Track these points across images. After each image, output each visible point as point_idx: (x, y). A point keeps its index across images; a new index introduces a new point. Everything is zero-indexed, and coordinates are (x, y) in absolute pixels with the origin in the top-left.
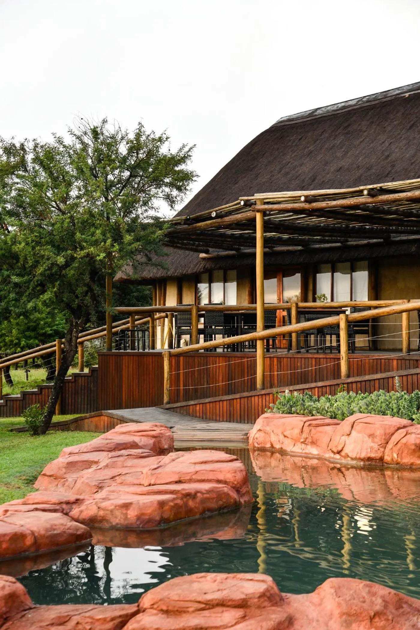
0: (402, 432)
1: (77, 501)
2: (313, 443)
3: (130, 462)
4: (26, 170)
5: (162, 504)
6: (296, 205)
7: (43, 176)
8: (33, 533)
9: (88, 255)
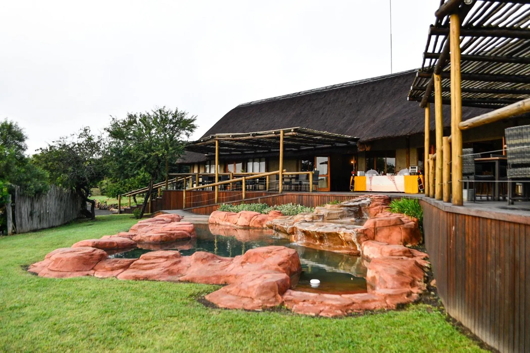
0: (256, 216)
1: (135, 235)
2: (228, 221)
3: (158, 225)
4: (136, 124)
5: (161, 236)
6: (229, 138)
7: (142, 126)
8: (116, 242)
9: (156, 155)
